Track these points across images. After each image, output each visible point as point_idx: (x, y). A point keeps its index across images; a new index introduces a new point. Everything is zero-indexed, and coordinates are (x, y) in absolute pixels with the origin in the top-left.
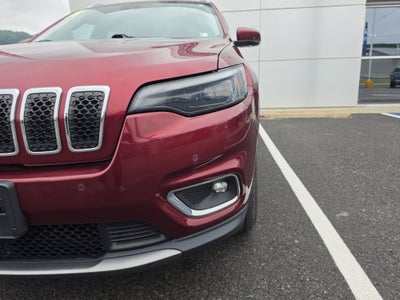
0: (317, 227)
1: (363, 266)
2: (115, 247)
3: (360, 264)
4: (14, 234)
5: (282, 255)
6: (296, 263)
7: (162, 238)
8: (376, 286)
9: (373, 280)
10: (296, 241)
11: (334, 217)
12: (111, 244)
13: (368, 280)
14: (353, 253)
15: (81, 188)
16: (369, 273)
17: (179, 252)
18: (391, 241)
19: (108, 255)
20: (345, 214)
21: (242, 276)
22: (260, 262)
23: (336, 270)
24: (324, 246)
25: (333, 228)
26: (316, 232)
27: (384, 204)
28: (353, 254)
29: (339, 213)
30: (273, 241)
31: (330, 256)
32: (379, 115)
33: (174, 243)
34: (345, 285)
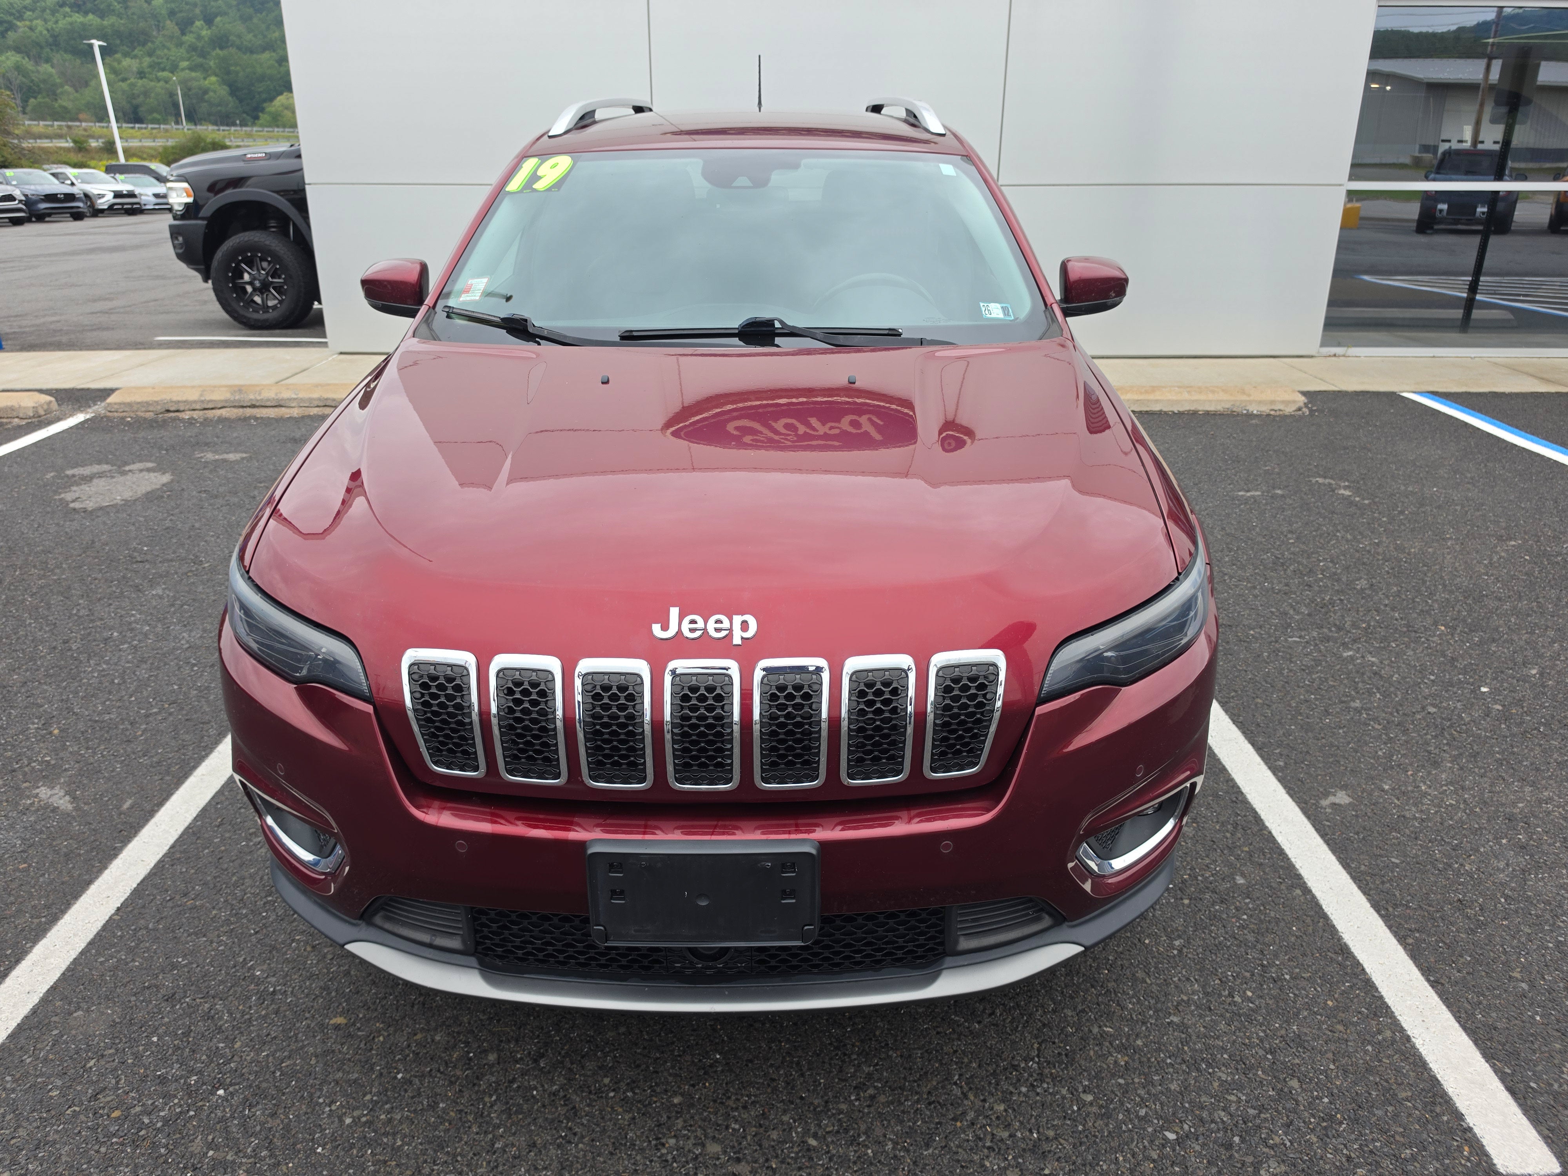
0: (1280, 839)
1: (1402, 939)
2: (965, 944)
3: (1396, 934)
4: (803, 937)
5: (1214, 917)
6: (1251, 938)
7: (1047, 921)
8: (1434, 984)
9: (1426, 971)
10: (1240, 880)
11: (1317, 806)
12: (956, 942)
13: (1416, 973)
14: (1376, 906)
15: (947, 847)
16: (1415, 954)
17: (1079, 949)
18: (1458, 874)
19: (949, 961)
20: (1342, 798)
21: (1140, 974)
22: (1171, 939)
23: (1344, 951)
24: (1307, 891)
25: (1319, 840)
26: (1281, 853)
27: (1436, 764)
28: (1378, 911)
29: (1326, 795)
30: (1184, 882)
31: (1325, 917)
32: (1393, 398)
33: (1065, 931)
34: (1369, 985)
